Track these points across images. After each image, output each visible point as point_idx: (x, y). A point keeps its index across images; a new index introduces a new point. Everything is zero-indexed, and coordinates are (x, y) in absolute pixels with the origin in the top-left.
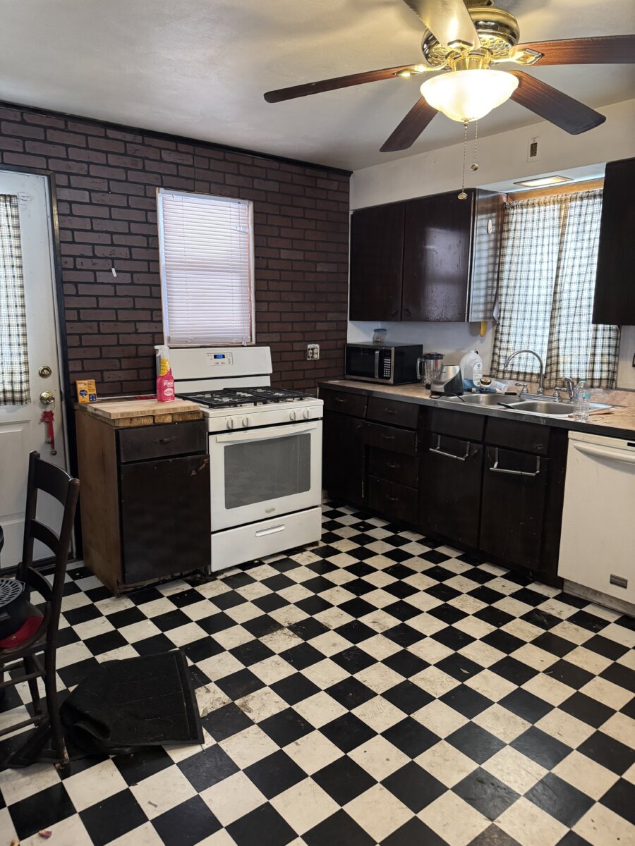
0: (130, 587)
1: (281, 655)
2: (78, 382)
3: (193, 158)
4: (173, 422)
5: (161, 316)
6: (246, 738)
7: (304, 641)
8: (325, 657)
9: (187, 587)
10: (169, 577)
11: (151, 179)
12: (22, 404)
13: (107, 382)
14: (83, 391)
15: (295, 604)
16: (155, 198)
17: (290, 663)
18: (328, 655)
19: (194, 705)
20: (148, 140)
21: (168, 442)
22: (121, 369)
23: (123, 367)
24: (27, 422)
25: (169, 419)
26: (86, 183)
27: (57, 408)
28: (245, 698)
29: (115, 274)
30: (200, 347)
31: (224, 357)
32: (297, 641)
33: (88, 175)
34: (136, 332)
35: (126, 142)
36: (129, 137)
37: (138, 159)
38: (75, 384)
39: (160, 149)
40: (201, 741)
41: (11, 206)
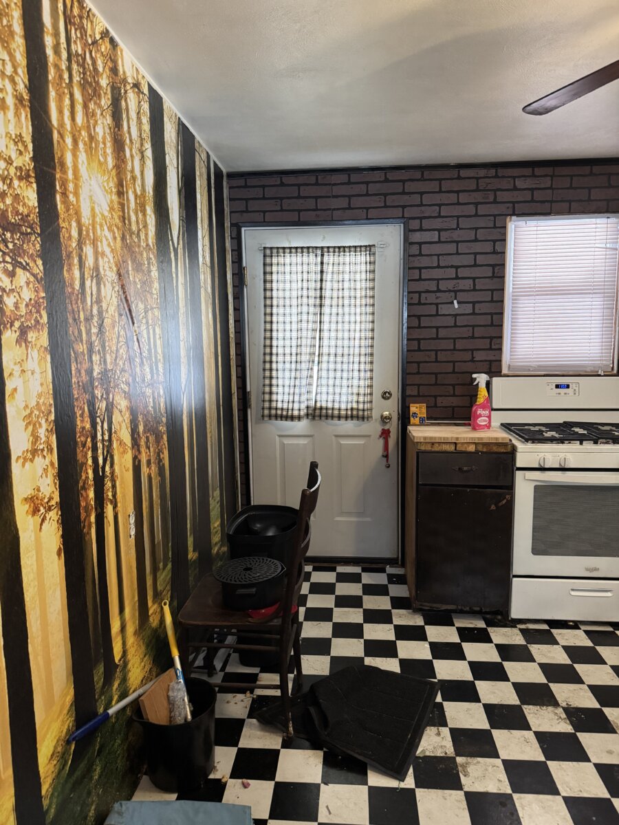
0: (427, 606)
1: (536, 733)
2: (411, 405)
3: (552, 180)
4: (477, 452)
5: (501, 344)
6: (445, 799)
7: (573, 731)
8: (589, 760)
9: (481, 624)
10: (468, 609)
11: (502, 209)
12: (363, 420)
13: (440, 407)
14: (415, 413)
15: (589, 686)
16: (505, 227)
17: (541, 747)
18: (594, 759)
19: (417, 740)
20: (501, 172)
21: (466, 471)
22: (454, 395)
23: (456, 394)
24: (369, 436)
25: (472, 448)
26: (438, 223)
27: (394, 427)
28: (469, 759)
29: (456, 305)
30: (544, 376)
31: (568, 387)
32: (566, 728)
33: (439, 216)
34: (473, 360)
35: (477, 179)
36: (482, 173)
37: (489, 192)
38: (409, 407)
39: (514, 178)
40: (401, 776)
41: (370, 254)
